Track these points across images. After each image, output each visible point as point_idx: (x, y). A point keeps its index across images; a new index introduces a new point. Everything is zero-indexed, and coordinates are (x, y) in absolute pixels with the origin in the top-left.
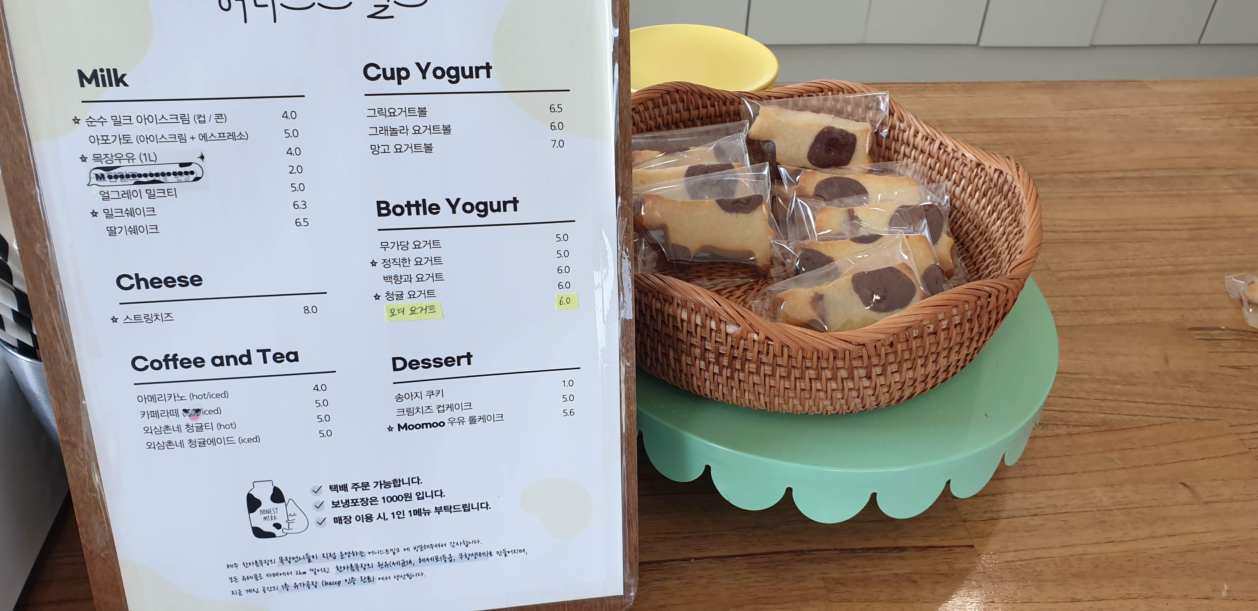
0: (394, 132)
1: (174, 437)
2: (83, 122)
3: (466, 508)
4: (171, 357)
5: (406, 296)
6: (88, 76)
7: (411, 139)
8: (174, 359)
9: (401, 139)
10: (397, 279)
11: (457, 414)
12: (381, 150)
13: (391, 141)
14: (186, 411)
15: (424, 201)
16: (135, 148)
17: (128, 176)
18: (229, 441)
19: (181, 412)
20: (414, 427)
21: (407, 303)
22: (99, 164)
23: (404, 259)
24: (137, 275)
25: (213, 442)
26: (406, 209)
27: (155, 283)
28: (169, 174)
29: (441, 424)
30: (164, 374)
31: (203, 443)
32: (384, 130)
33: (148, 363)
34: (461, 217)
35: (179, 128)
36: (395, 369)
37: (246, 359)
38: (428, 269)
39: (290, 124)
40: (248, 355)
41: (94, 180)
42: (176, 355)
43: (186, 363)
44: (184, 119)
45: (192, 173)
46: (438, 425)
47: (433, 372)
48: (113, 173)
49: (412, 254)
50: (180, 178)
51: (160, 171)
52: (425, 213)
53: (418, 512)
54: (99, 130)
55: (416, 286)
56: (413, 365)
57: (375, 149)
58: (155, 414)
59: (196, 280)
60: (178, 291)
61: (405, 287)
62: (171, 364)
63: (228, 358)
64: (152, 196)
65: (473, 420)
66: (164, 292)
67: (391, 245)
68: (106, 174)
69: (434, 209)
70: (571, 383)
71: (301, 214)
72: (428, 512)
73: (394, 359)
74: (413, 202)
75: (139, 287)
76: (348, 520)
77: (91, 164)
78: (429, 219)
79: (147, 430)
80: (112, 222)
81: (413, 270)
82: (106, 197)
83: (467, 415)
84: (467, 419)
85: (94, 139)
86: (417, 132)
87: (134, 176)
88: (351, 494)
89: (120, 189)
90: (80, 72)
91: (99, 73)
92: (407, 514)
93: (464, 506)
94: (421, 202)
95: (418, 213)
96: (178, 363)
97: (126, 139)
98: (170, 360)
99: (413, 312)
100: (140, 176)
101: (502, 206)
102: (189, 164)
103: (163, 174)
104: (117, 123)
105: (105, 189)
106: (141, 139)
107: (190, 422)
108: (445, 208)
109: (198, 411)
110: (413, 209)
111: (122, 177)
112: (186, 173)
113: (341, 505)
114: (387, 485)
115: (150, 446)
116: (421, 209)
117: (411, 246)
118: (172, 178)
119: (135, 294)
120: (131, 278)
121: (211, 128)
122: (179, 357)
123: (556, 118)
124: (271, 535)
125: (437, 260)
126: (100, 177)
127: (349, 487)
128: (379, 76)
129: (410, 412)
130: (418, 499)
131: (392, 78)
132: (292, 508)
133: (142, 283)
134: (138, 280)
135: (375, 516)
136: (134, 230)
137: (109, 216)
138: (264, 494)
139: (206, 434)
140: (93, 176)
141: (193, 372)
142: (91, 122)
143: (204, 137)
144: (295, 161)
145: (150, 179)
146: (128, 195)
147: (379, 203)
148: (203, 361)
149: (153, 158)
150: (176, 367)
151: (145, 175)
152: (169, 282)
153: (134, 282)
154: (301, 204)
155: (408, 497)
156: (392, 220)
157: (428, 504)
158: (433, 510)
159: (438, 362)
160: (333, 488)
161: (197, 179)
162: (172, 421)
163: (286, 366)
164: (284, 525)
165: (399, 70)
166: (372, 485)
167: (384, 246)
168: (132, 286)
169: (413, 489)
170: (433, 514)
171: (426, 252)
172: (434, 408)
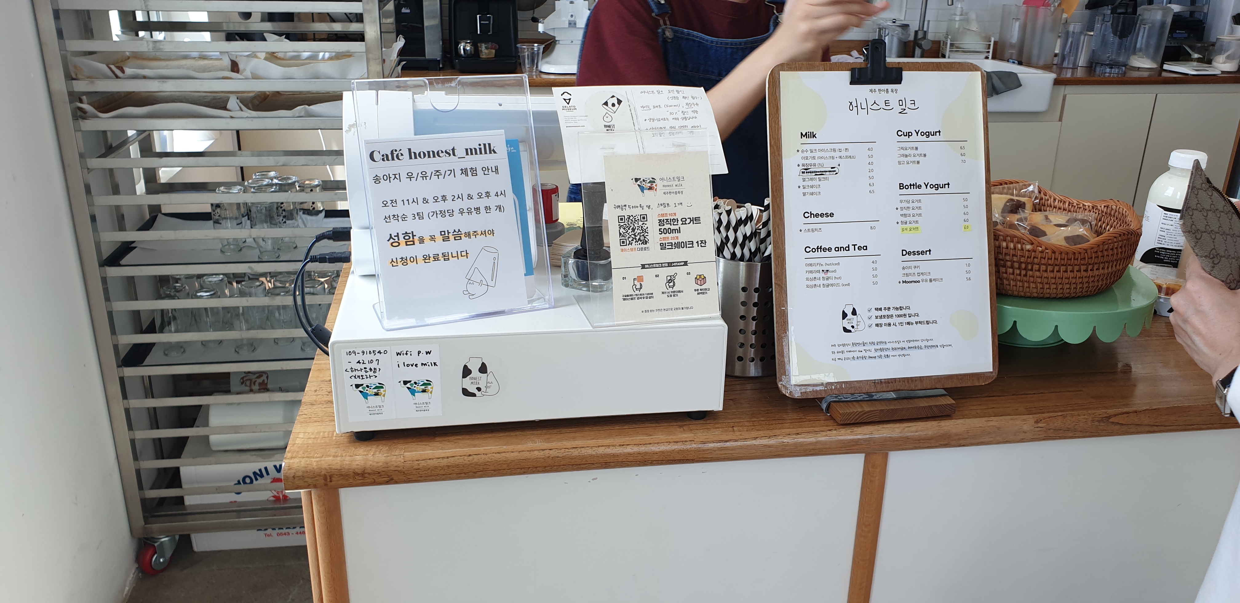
0: (906, 156)
1: (817, 282)
2: (800, 151)
3: (928, 322)
4: (819, 247)
5: (908, 223)
6: (804, 134)
7: (913, 159)
8: (821, 248)
9: (909, 159)
10: (905, 215)
11: (924, 277)
12: (902, 163)
13: (905, 159)
14: (823, 271)
15: (916, 183)
16: (816, 161)
17: (813, 172)
18: (838, 285)
19: (821, 271)
20: (908, 282)
21: (908, 226)
22: (804, 168)
23: (908, 207)
24: (811, 212)
25: (832, 285)
26: (909, 187)
27: (817, 215)
28: (827, 171)
29: (918, 282)
30: (817, 254)
31: (828, 286)
32: (903, 155)
33: (811, 249)
34: (929, 190)
35: (832, 154)
36: (903, 255)
37: (847, 249)
38: (917, 211)
39: (870, 153)
40: (848, 247)
41: (801, 174)
42: (821, 246)
43: (825, 250)
44: (834, 150)
45: (835, 171)
46: (917, 282)
47: (916, 257)
48: (808, 171)
49: (911, 205)
50: (830, 173)
51: (824, 170)
52: (916, 188)
53: (908, 323)
54: (805, 155)
55: (912, 219)
56: (909, 253)
57: (899, 163)
58: (811, 272)
59: (832, 215)
60: (825, 219)
61: (908, 219)
62: (819, 250)
63: (841, 248)
64: (820, 180)
65: (931, 281)
66: (820, 219)
67: (903, 201)
68: (805, 171)
69: (919, 187)
70: (969, 265)
71: (871, 188)
72: (912, 324)
73: (903, 250)
74: (912, 184)
75: (811, 217)
76: (881, 325)
77: (801, 167)
78: (917, 191)
79: (807, 279)
80: (805, 191)
81: (911, 212)
82: (804, 180)
83: (928, 278)
84: (928, 280)
85: (803, 158)
86: (914, 156)
87: (815, 172)
88: (884, 313)
89: (809, 177)
90: (801, 133)
91: (808, 134)
92: (904, 324)
93: (927, 321)
94: (915, 184)
95: (914, 188)
96: (822, 250)
97: (814, 158)
98: (819, 248)
99: (910, 230)
100: (817, 172)
101: (943, 186)
102: (834, 168)
103: (825, 172)
104: (812, 152)
105: (804, 177)
106: (819, 158)
107: (824, 276)
108: (924, 186)
109: (827, 271)
110: (912, 187)
111: (811, 172)
112: (833, 171)
113: (879, 317)
114: (897, 309)
115: (808, 286)
116: (915, 186)
117: (911, 202)
118: (828, 173)
119: (810, 220)
120: (809, 213)
121: (843, 154)
122: (823, 247)
123: (963, 151)
124: (850, 331)
125: (920, 208)
126: (803, 173)
127: (883, 309)
128: (902, 135)
129: (907, 275)
130: (909, 317)
131: (906, 135)
132: (859, 319)
133: (812, 216)
134: (811, 214)
135: (892, 324)
136: (812, 194)
137: (804, 188)
138: (849, 312)
139: (830, 282)
140: (801, 172)
141: (827, 254)
142: (803, 151)
143: (840, 157)
144: (871, 167)
145: (820, 173)
146: (812, 179)
147: (900, 184)
148: (831, 249)
149: (822, 165)
150: (821, 251)
151: (819, 172)
152: (822, 215)
153: (809, 215)
154: (872, 184)
155: (905, 315)
156: (904, 191)
157: (913, 320)
158: (914, 323)
159: (918, 253)
160: (876, 309)
161: (836, 174)
162: (817, 275)
163: (862, 252)
164: (855, 327)
165: (909, 133)
166: (892, 308)
167: (901, 202)
168: (809, 217)
169: (907, 312)
170: (915, 325)
171: (916, 204)
172: (916, 274)
